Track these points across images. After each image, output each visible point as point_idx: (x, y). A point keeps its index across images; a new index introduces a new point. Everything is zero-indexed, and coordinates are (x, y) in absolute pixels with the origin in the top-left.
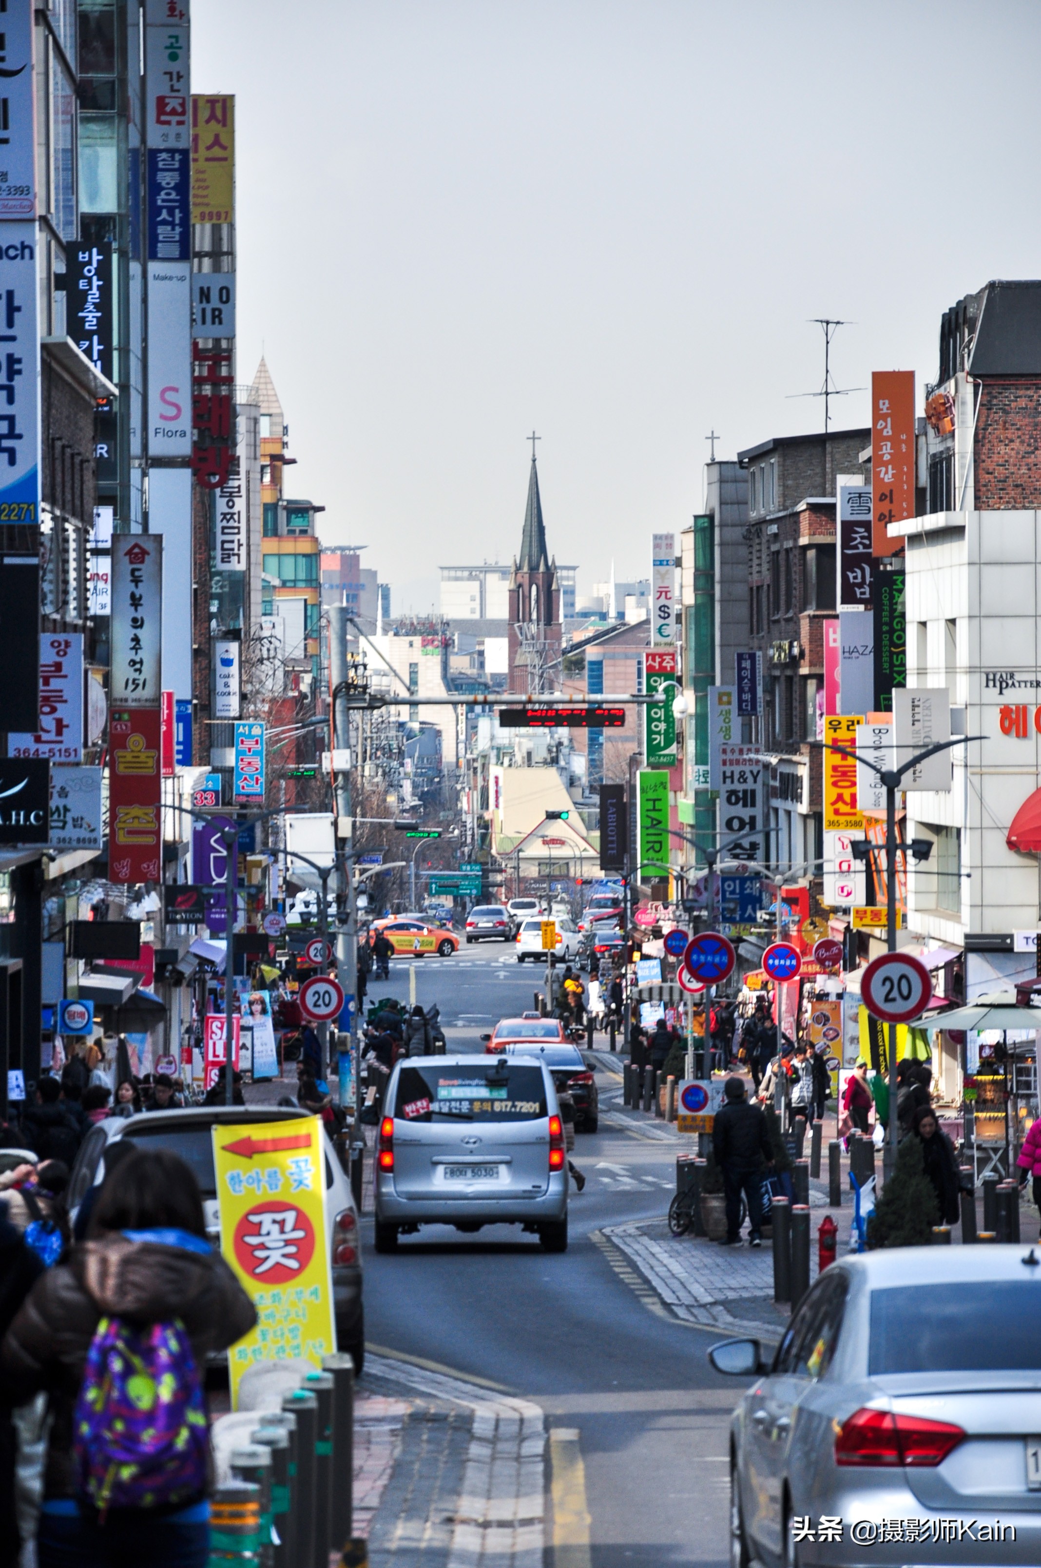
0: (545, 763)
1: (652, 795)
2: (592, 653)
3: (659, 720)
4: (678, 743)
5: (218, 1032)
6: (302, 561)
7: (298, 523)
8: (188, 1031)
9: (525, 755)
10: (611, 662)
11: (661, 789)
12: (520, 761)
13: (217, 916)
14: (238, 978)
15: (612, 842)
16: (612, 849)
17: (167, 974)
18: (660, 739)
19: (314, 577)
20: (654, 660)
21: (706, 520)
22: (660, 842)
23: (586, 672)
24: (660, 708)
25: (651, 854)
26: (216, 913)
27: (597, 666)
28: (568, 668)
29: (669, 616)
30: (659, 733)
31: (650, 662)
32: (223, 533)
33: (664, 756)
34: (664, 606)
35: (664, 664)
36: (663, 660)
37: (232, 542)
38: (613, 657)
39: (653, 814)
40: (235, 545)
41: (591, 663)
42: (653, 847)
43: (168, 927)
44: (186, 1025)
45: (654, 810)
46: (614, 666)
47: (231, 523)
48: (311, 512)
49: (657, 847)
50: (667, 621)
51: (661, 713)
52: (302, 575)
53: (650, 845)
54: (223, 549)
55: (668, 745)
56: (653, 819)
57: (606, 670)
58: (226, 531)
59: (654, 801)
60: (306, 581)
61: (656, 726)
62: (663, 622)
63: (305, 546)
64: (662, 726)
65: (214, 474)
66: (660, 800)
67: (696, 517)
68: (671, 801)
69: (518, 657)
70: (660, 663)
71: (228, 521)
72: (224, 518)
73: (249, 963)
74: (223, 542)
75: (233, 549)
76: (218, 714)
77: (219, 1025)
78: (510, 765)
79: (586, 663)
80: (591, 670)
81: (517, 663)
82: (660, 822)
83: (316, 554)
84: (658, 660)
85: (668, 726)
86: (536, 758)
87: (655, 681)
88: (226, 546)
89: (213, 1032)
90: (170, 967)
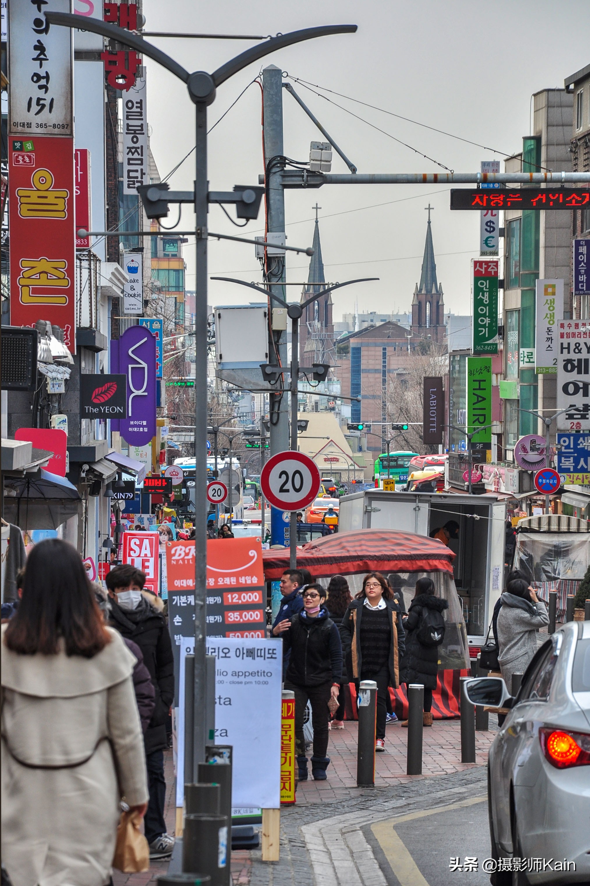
0: (326, 409)
1: (477, 377)
2: (353, 342)
3: (484, 315)
4: (500, 334)
5: (137, 549)
6: (172, 274)
7: (171, 249)
8: (106, 543)
9: (314, 404)
10: (366, 348)
11: (485, 372)
12: (310, 408)
13: (136, 429)
14: (145, 516)
15: (433, 422)
16: (433, 427)
17: (83, 475)
18: (485, 331)
19: (181, 285)
20: (481, 266)
21: (532, 142)
22: (484, 415)
23: (350, 355)
24: (485, 306)
25: (477, 425)
26: (134, 426)
27: (357, 351)
28: (339, 352)
29: (494, 229)
30: (484, 326)
31: (478, 268)
32: (129, 164)
33: (489, 345)
34: (490, 222)
35: (489, 270)
36: (489, 266)
37: (137, 171)
38: (368, 345)
39: (478, 392)
40: (139, 174)
41: (354, 349)
42: (478, 419)
43: (84, 422)
44: (104, 538)
45: (480, 389)
46: (368, 351)
47: (136, 156)
48: (179, 242)
49: (481, 419)
50: (492, 234)
51: (486, 310)
52: (173, 283)
53: (476, 417)
54: (129, 177)
55: (491, 337)
56: (478, 396)
57: (362, 353)
58: (131, 162)
59: (480, 381)
60: (175, 287)
61: (482, 321)
62: (488, 234)
63: (174, 265)
64: (487, 321)
65: (123, 77)
66: (485, 381)
67: (525, 139)
68: (494, 383)
69: (306, 346)
70: (486, 269)
71: (133, 154)
72: (130, 151)
73: (154, 506)
74: (129, 171)
75: (137, 177)
76: (126, 312)
77: (138, 542)
78: (304, 411)
79: (350, 350)
80: (353, 353)
81: (305, 350)
82: (484, 399)
83: (182, 270)
84: (484, 266)
85: (492, 321)
86: (320, 407)
87: (482, 284)
88: (132, 174)
89: (131, 549)
90: (86, 467)
